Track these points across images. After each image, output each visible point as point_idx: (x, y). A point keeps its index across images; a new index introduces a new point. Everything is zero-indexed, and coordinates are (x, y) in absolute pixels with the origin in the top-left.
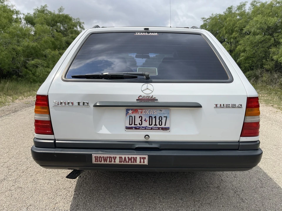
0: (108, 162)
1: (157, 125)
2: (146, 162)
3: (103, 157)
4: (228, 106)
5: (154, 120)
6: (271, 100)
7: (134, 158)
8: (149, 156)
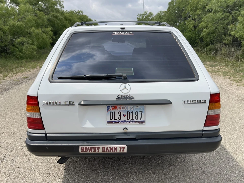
0: (93, 152)
1: (134, 119)
2: (125, 151)
3: (89, 148)
4: (194, 102)
5: (131, 114)
6: (228, 72)
7: (115, 147)
8: (127, 146)
